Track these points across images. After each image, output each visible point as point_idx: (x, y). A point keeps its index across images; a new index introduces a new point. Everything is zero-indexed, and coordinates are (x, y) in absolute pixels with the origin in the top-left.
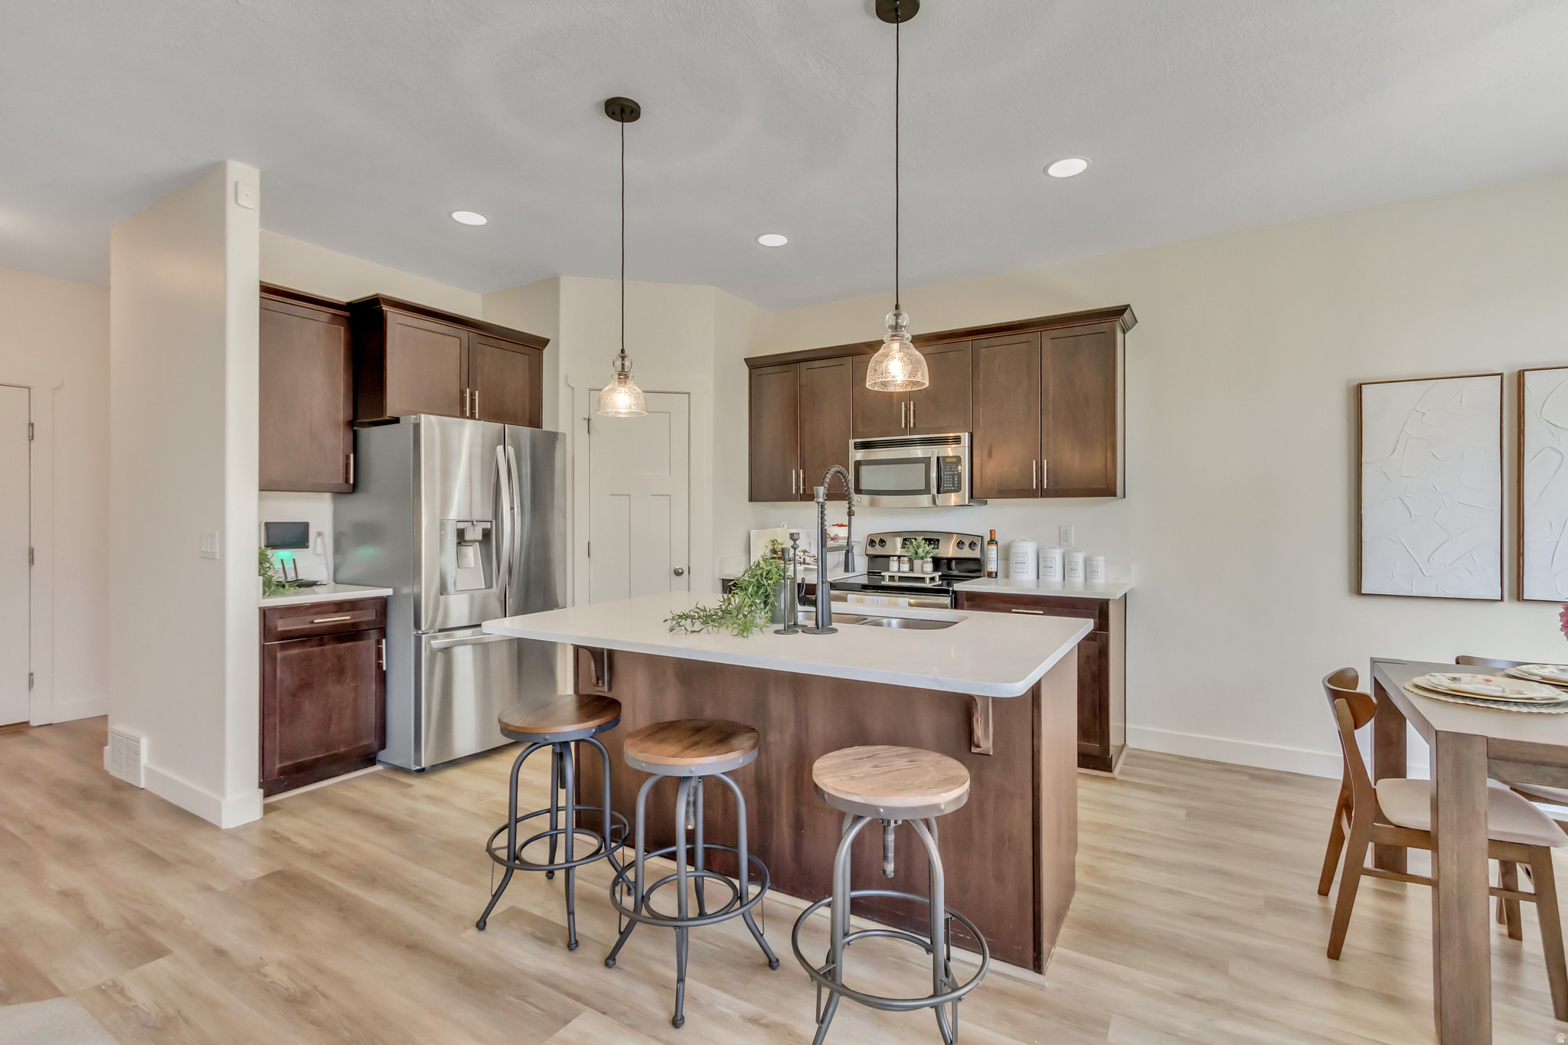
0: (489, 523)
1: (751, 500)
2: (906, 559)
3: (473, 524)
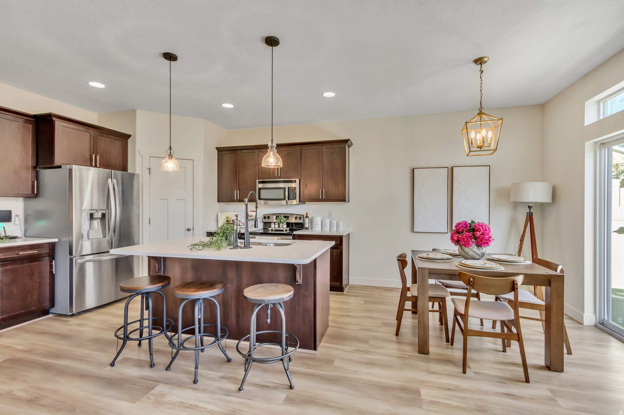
0: (105, 211)
1: (218, 201)
2: (277, 223)
3: (97, 211)
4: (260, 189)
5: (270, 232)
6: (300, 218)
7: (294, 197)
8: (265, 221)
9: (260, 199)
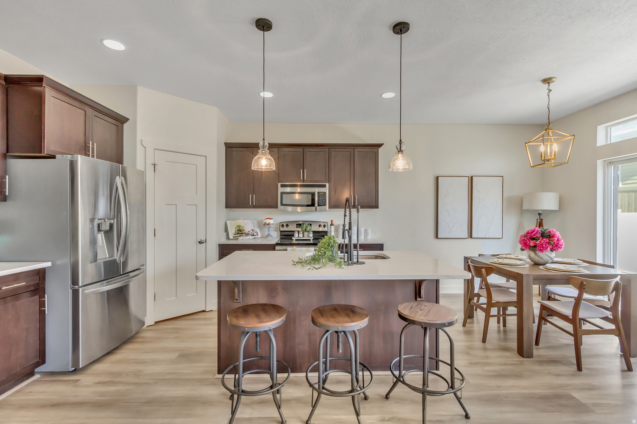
0: (112, 220)
1: (227, 207)
2: (302, 232)
3: (105, 221)
4: (282, 193)
5: (294, 242)
6: (324, 226)
7: (323, 203)
8: (282, 229)
9: (282, 204)
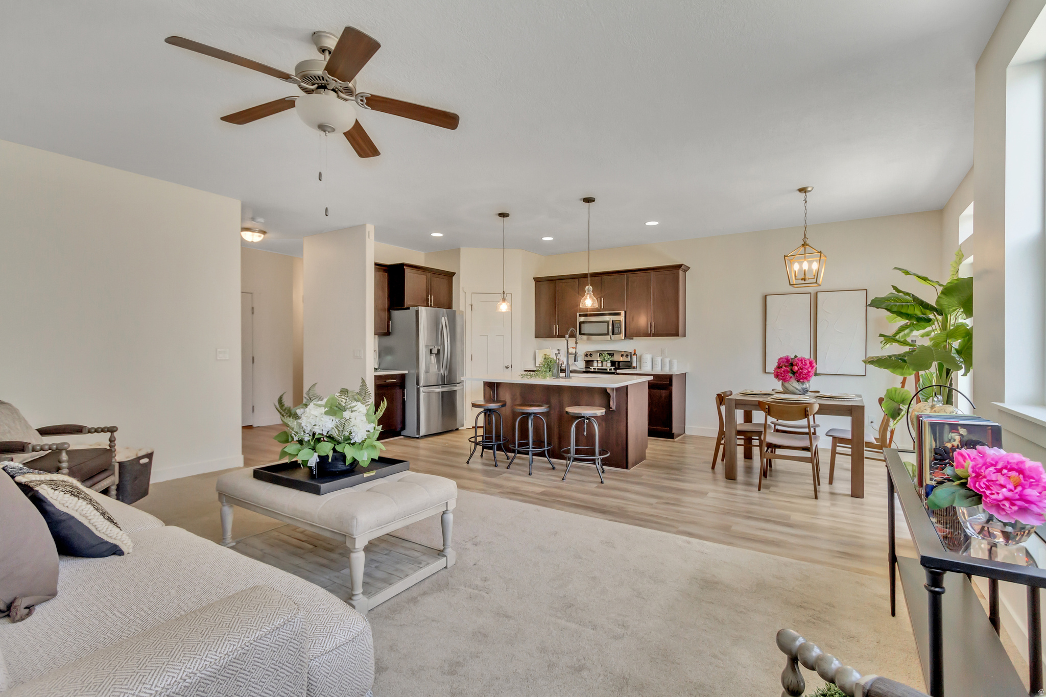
0: (439, 347)
1: (536, 337)
2: (600, 361)
3: (433, 347)
4: (581, 323)
5: (592, 370)
6: (627, 356)
7: (618, 331)
8: (587, 359)
9: (581, 334)
